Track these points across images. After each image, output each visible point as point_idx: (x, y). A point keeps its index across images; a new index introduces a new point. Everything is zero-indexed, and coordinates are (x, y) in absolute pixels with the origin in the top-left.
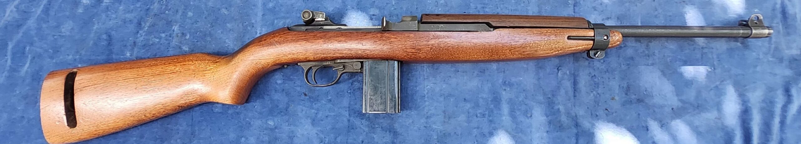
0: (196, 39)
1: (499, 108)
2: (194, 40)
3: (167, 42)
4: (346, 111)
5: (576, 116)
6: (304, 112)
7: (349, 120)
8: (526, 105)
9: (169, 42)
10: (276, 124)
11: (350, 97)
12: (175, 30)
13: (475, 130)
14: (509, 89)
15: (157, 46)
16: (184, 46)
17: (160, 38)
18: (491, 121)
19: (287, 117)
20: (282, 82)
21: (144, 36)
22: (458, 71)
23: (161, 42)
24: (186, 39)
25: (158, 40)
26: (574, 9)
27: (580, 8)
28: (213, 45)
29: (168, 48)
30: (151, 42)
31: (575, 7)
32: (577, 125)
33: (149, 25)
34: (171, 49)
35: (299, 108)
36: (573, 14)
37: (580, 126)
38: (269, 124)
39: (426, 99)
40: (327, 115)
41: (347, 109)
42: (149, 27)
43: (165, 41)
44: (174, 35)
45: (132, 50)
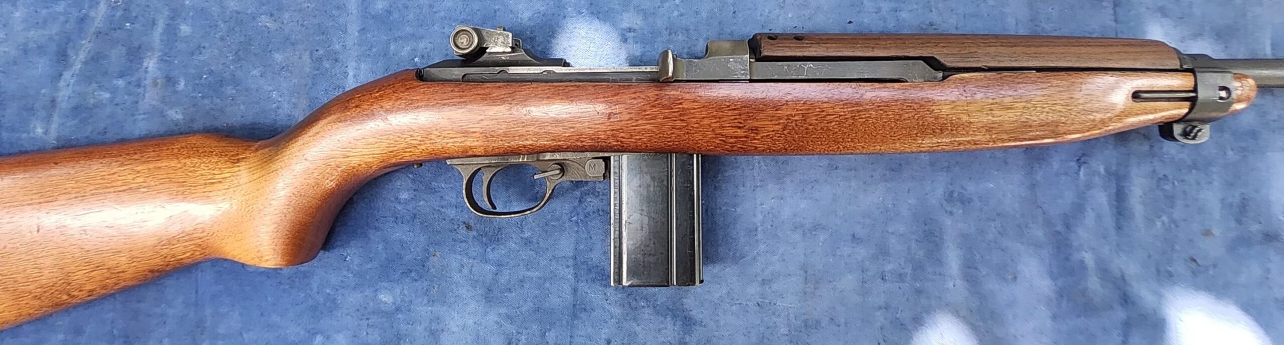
0: (200, 93)
1: (938, 260)
2: (194, 95)
3: (132, 98)
4: (568, 267)
5: (1123, 277)
6: (466, 271)
7: (575, 290)
8: (1002, 250)
9: (135, 99)
10: (399, 300)
11: (577, 232)
12: (150, 69)
13: (878, 313)
14: (961, 211)
15: (108, 110)
16: (171, 108)
17: (114, 91)
18: (919, 292)
19: (425, 284)
20: (412, 196)
21: (74, 85)
22: (836, 168)
23: (117, 100)
24: (176, 92)
25: (108, 95)
26: (1115, 13)
27: (1129, 11)
28: (242, 107)
29: (133, 115)
30: (92, 101)
31: (1118, 9)
32: (1126, 300)
33: (86, 58)
34: (142, 116)
35: (454, 261)
36: (1113, 24)
37: (1133, 303)
38: (381, 301)
39: (760, 236)
40: (521, 277)
41: (571, 263)
42: (86, 63)
43: (126, 97)
44: (147, 82)
45: (48, 119)
